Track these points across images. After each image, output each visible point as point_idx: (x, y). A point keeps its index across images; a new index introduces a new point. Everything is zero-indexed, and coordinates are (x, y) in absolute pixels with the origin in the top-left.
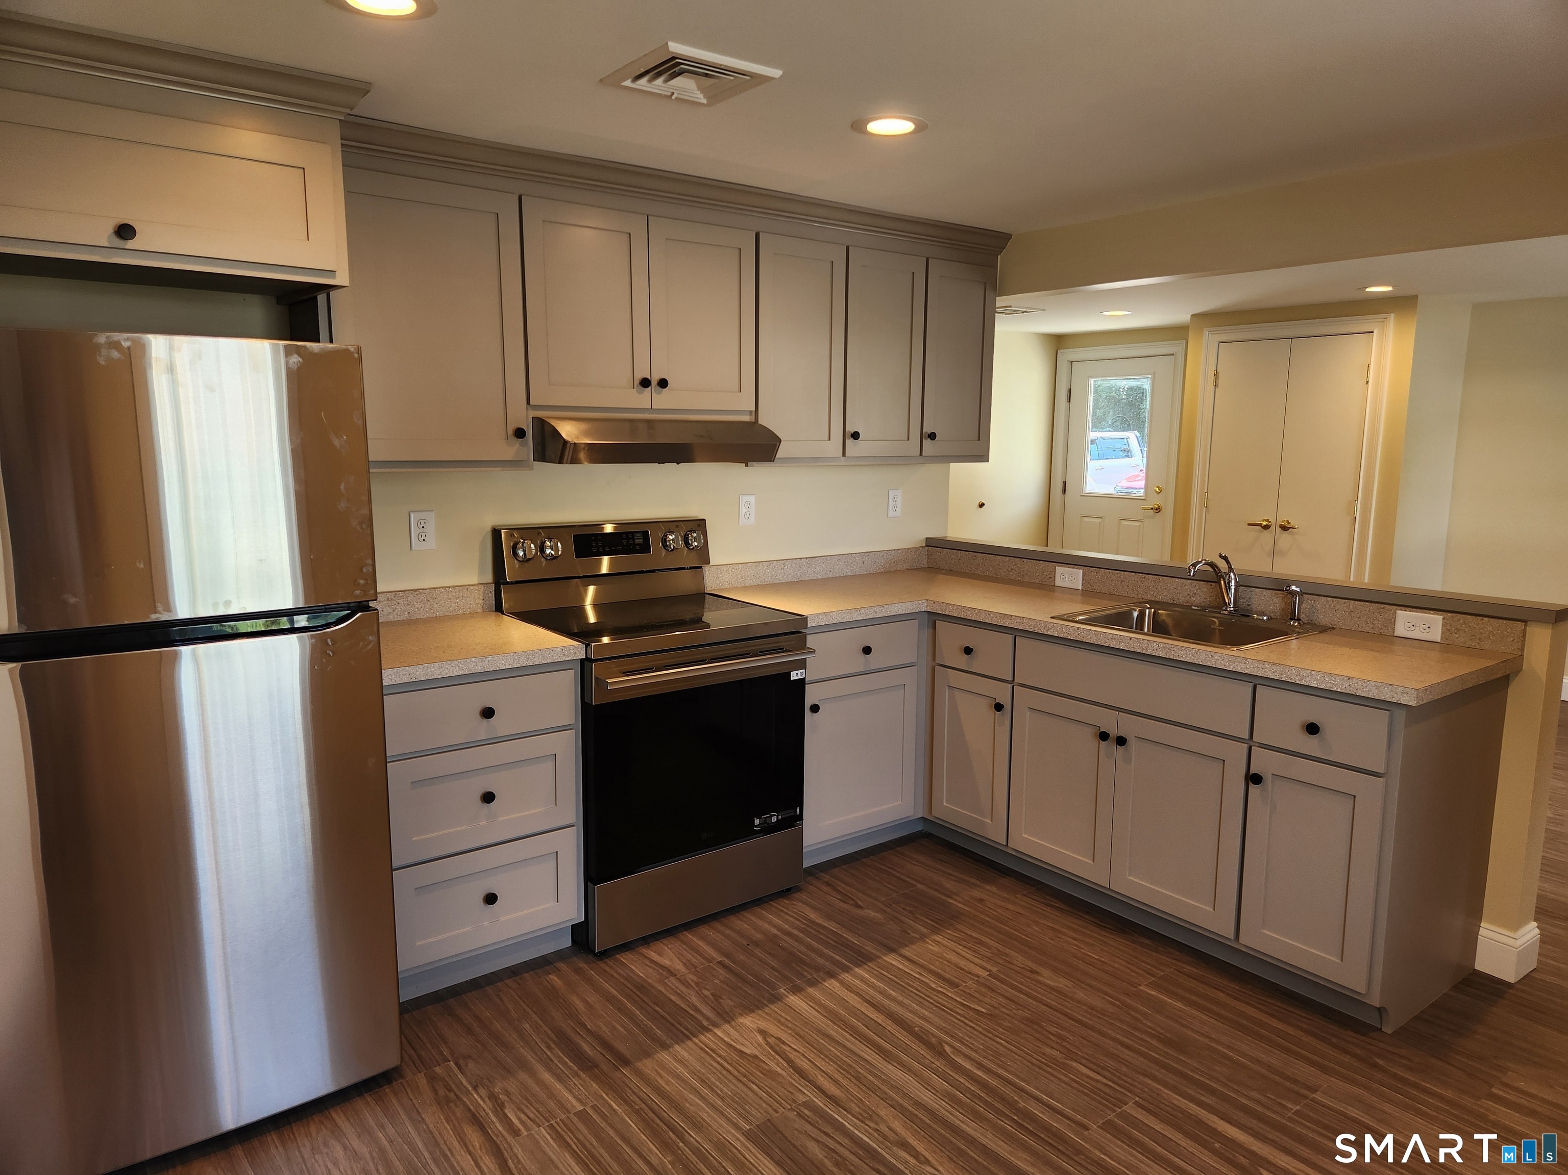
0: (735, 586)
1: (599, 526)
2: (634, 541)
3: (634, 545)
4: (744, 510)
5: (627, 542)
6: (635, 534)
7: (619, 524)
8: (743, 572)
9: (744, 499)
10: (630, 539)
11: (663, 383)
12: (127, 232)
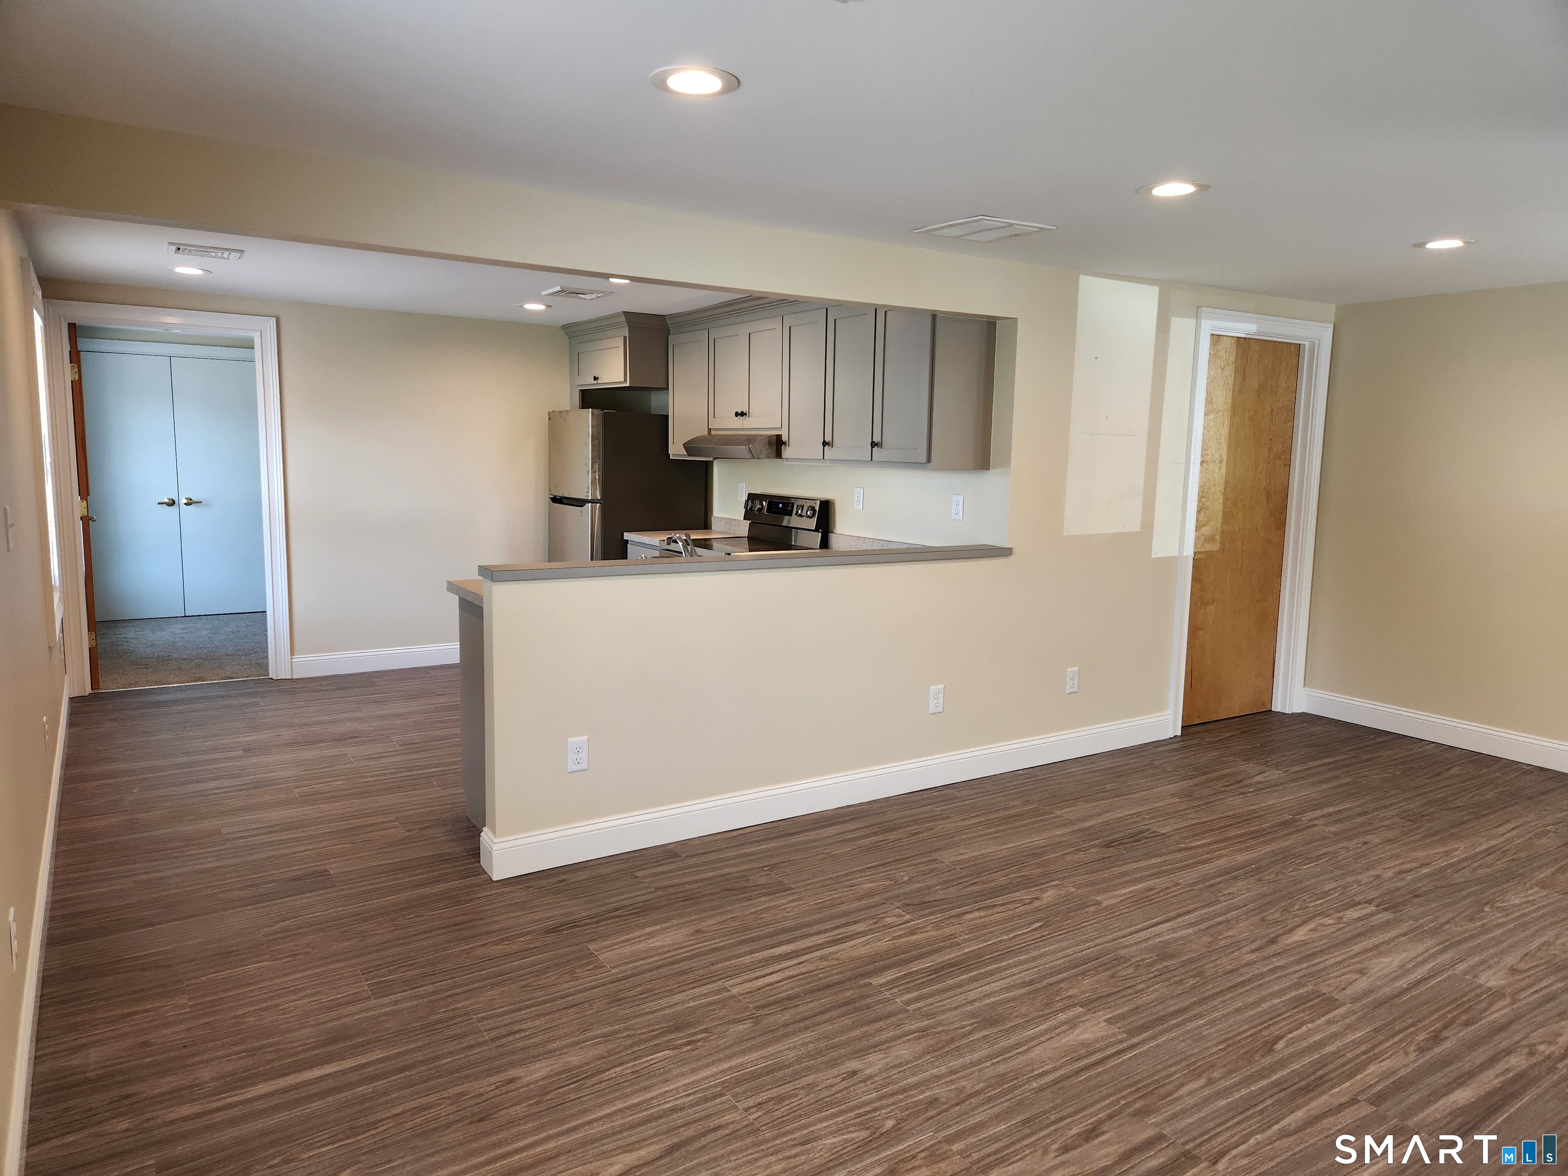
3: (788, 510)
4: (856, 498)
11: (742, 414)
12: (595, 378)
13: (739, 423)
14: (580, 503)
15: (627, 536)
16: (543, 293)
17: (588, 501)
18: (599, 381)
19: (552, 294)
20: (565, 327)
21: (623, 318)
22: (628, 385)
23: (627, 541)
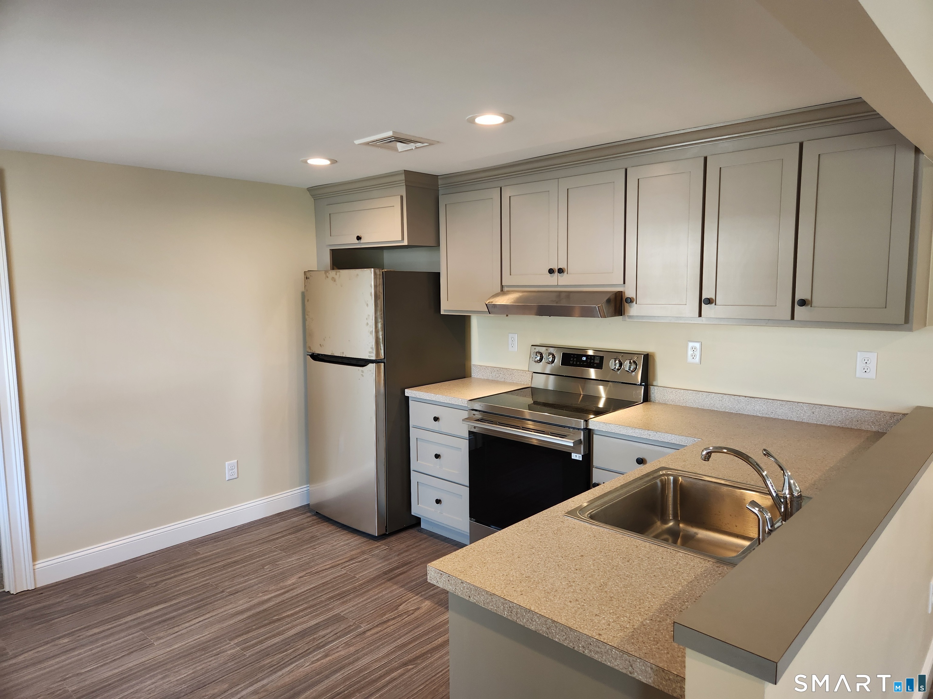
0: (678, 404)
1: (585, 350)
2: (594, 361)
3: (594, 363)
4: (690, 352)
5: (590, 361)
6: (595, 357)
7: (596, 351)
8: (685, 396)
9: (691, 344)
10: (592, 359)
11: (561, 271)
12: (359, 238)
13: (554, 280)
14: (361, 363)
15: (408, 392)
16: (357, 142)
17: (372, 361)
18: (362, 241)
19: (368, 144)
20: (311, 190)
21: (403, 177)
22: (405, 243)
23: (408, 398)
